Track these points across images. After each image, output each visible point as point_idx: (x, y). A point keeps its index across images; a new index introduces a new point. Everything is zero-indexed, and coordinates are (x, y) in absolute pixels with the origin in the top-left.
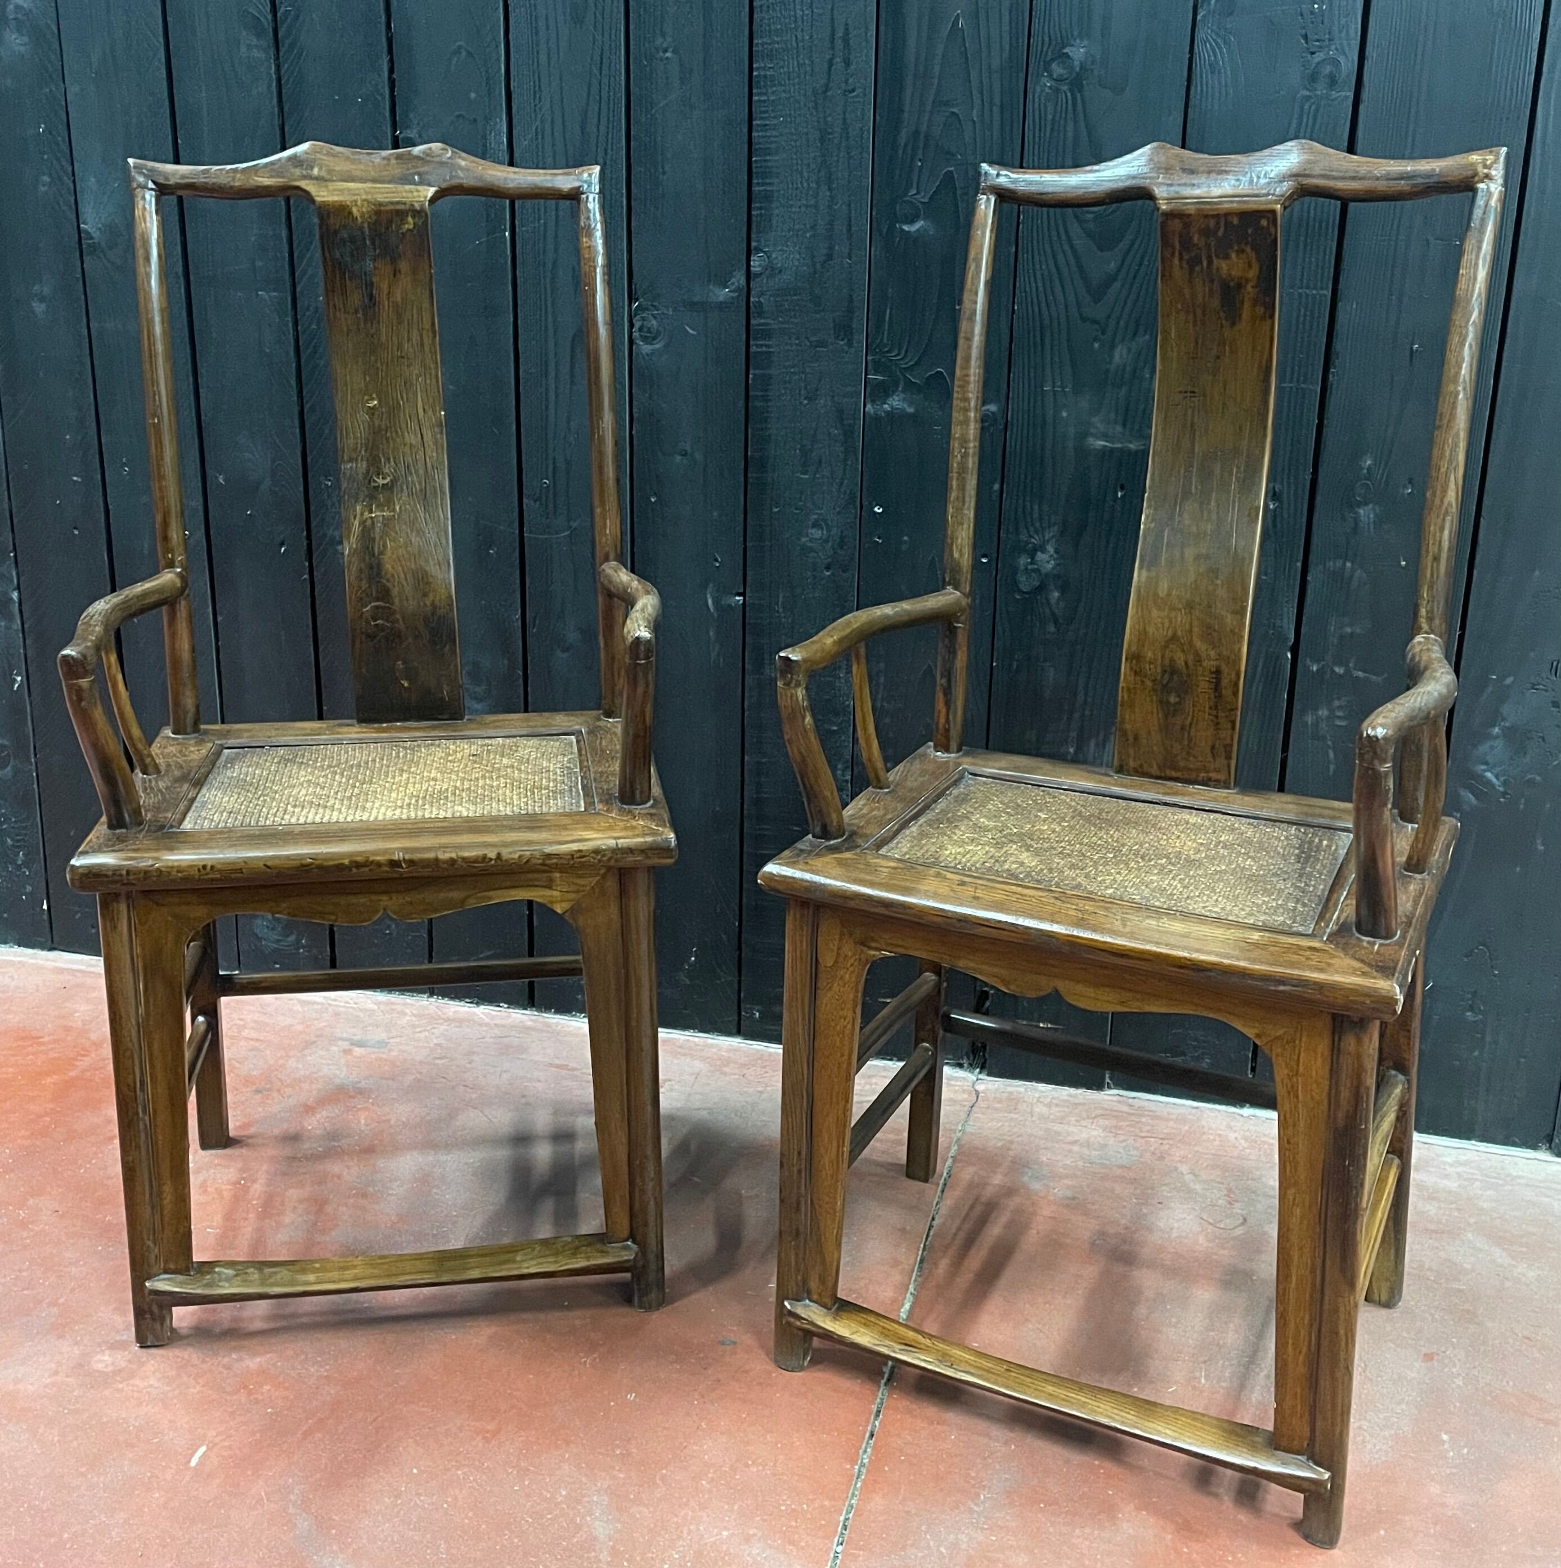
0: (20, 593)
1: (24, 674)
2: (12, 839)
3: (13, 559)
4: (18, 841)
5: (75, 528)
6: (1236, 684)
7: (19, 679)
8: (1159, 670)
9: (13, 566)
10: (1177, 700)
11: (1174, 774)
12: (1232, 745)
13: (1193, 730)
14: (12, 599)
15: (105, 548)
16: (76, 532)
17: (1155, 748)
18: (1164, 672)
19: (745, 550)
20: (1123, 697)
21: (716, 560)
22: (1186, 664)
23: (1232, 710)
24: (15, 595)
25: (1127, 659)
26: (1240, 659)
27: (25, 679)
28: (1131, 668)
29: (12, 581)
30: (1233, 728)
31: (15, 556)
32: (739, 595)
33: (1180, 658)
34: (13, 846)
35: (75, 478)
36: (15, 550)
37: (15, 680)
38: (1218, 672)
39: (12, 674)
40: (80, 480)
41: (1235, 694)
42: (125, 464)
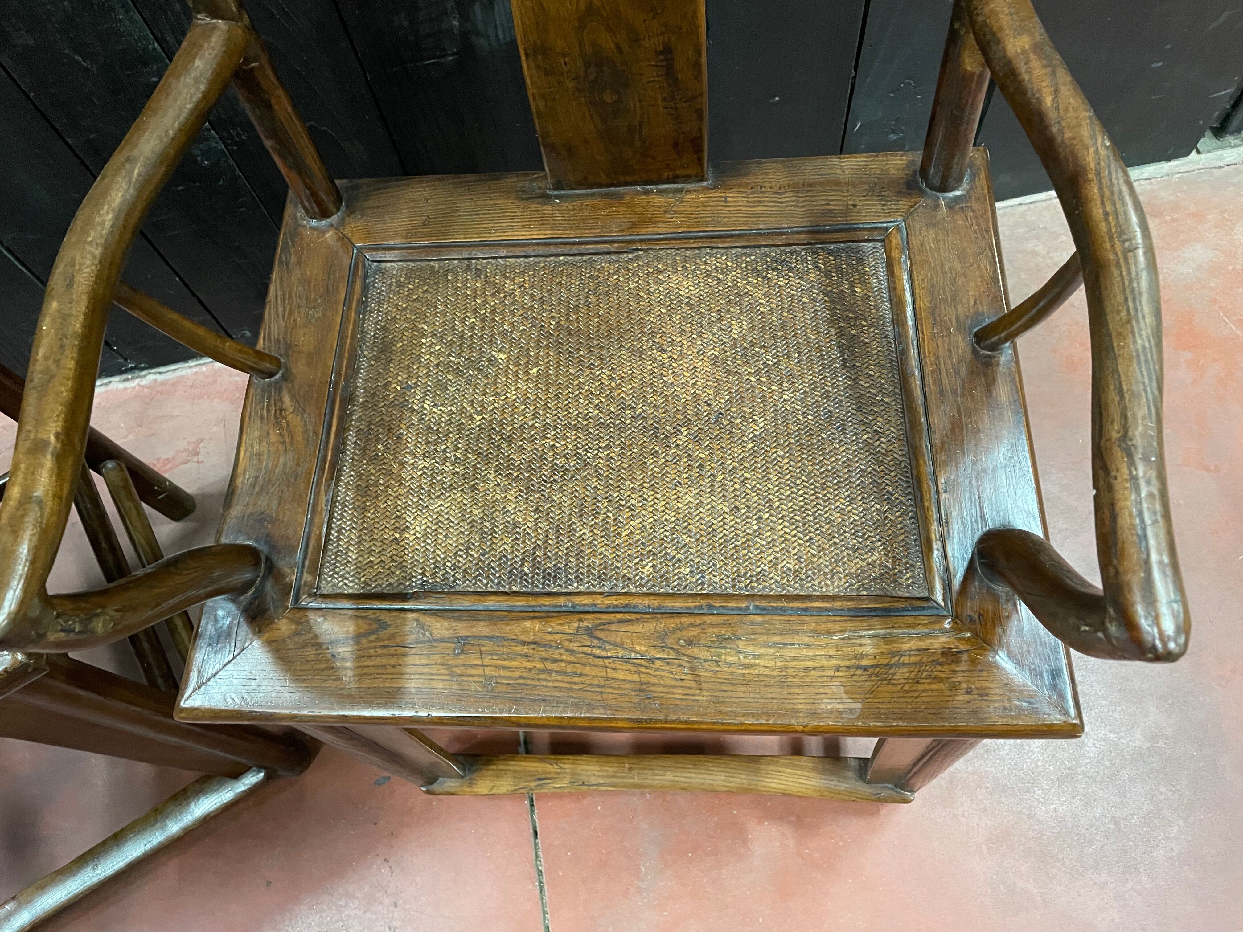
6: (697, 65)
8: (580, 63)
10: (615, 97)
11: (629, 179)
12: (701, 137)
13: (645, 130)
17: (598, 157)
18: (587, 65)
20: (537, 107)
22: (618, 47)
23: (694, 98)
25: (527, 55)
26: (697, 27)
28: (538, 67)
30: (700, 118)
33: (607, 42)
38: (667, 51)
41: (698, 77)
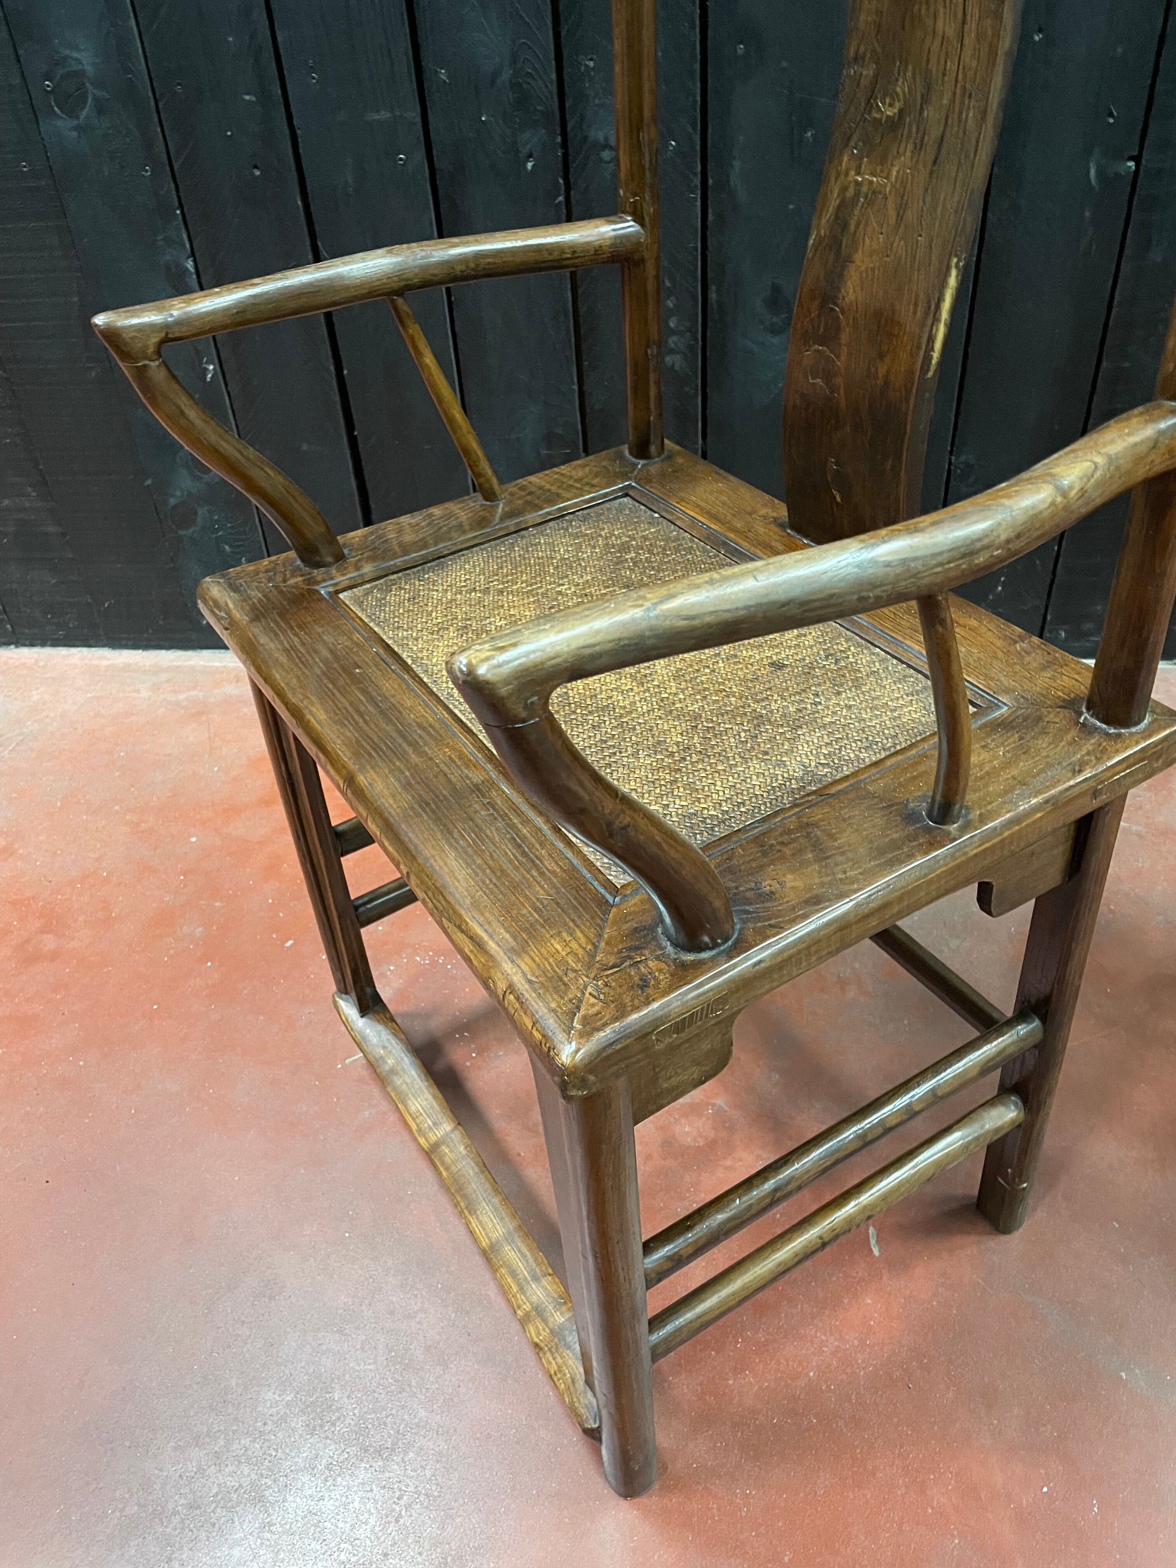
0: (195, 261)
1: (216, 361)
2: (231, 546)
3: (180, 217)
4: (238, 546)
5: (256, 167)
7: (211, 367)
9: (182, 226)
14: (187, 269)
15: (297, 190)
16: (257, 173)
19: (1151, 97)
21: (1111, 115)
24: (190, 265)
27: (218, 365)
29: (184, 246)
31: (183, 213)
32: (1131, 158)
34: (233, 552)
35: (247, 97)
36: (181, 206)
37: (206, 369)
39: (201, 363)
40: (254, 99)
42: (312, 69)
